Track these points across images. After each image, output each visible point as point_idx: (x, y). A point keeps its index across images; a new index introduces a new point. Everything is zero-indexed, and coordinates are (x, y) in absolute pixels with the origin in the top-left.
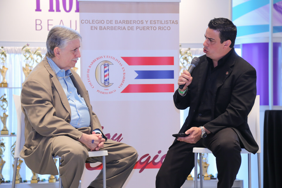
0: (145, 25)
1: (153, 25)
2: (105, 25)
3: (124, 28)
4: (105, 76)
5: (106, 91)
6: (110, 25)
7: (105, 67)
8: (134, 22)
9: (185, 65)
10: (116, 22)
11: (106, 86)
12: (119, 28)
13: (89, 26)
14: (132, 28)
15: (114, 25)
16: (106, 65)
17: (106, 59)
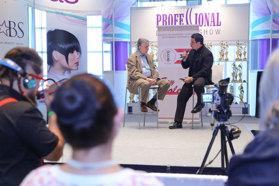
0: (184, 35)
1: (187, 36)
2: (168, 36)
3: (176, 37)
4: (168, 57)
5: (168, 63)
6: (170, 36)
7: (168, 53)
8: (180, 34)
9: (224, 50)
10: (172, 35)
11: (168, 61)
12: (173, 37)
13: (161, 36)
14: (179, 37)
15: (171, 36)
16: (168, 52)
17: (168, 50)
